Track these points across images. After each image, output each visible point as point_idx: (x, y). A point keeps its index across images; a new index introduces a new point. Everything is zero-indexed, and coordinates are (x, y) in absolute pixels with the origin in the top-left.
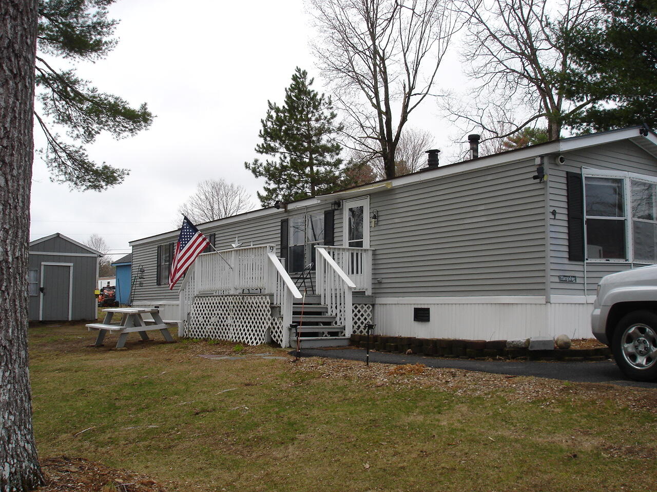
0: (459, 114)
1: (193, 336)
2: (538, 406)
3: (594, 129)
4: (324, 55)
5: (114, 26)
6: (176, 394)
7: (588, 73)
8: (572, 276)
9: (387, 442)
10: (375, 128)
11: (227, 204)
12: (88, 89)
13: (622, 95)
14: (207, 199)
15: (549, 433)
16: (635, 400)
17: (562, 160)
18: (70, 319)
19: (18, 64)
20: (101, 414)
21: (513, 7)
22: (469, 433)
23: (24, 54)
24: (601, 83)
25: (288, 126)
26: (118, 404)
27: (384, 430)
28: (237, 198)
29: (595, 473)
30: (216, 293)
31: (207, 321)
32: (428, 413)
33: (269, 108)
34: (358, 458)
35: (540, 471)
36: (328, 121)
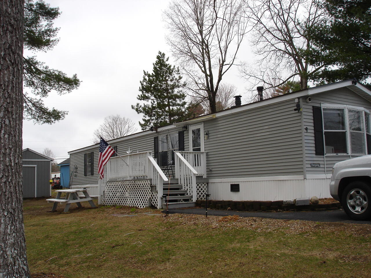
0: (250, 75)
1: (107, 204)
2: (303, 236)
3: (326, 81)
4: (174, 44)
5: (57, 31)
6: (100, 237)
7: (322, 50)
8: (317, 164)
9: (221, 259)
10: (204, 84)
11: (121, 129)
12: (43, 67)
13: (341, 62)
14: (110, 126)
15: (310, 250)
16: (356, 231)
17: (310, 100)
18: (36, 197)
19: (14, 57)
20: (59, 249)
21: (278, 14)
22: (266, 252)
23: (17, 52)
24: (329, 56)
25: (155, 84)
26: (68, 243)
27: (219, 252)
28: (127, 125)
29: (336, 271)
30: (119, 179)
31: (114, 195)
32: (243, 242)
33: (144, 75)
34: (206, 268)
35: (306, 271)
36: (177, 81)
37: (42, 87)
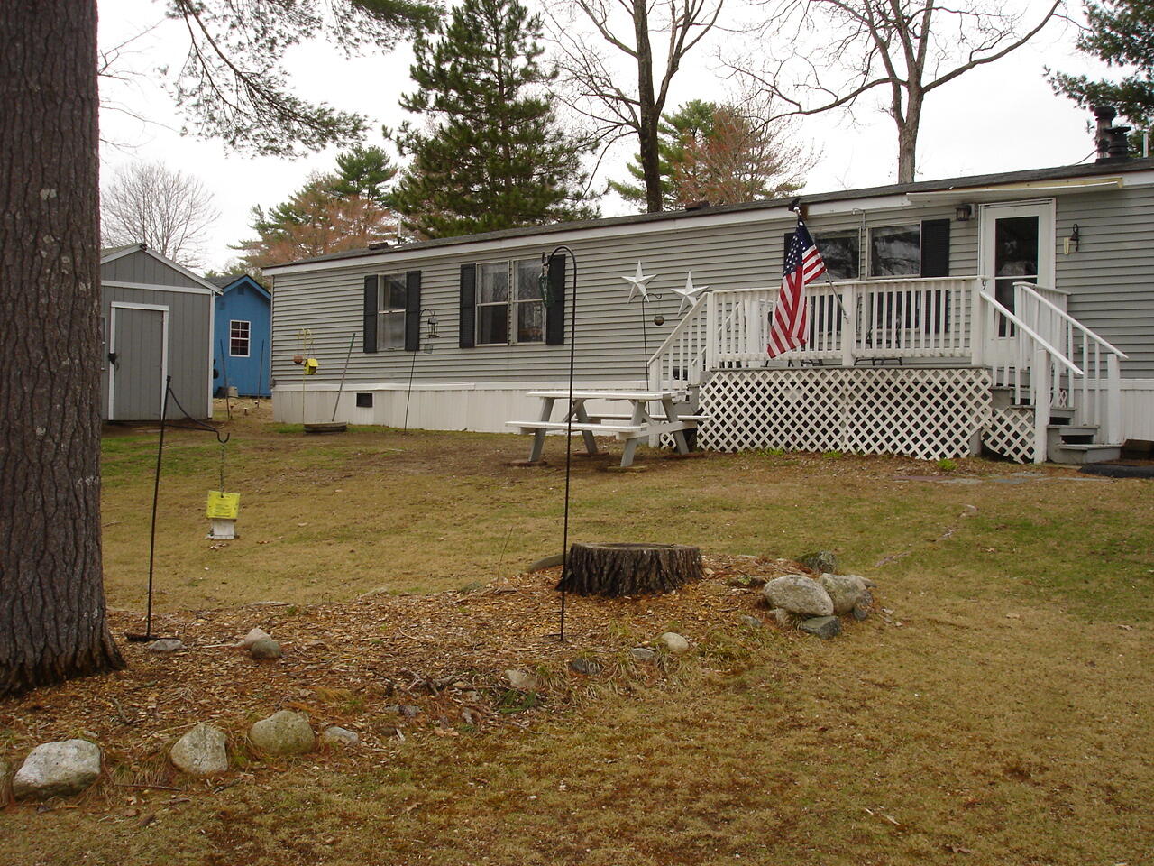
37: (259, 25)
